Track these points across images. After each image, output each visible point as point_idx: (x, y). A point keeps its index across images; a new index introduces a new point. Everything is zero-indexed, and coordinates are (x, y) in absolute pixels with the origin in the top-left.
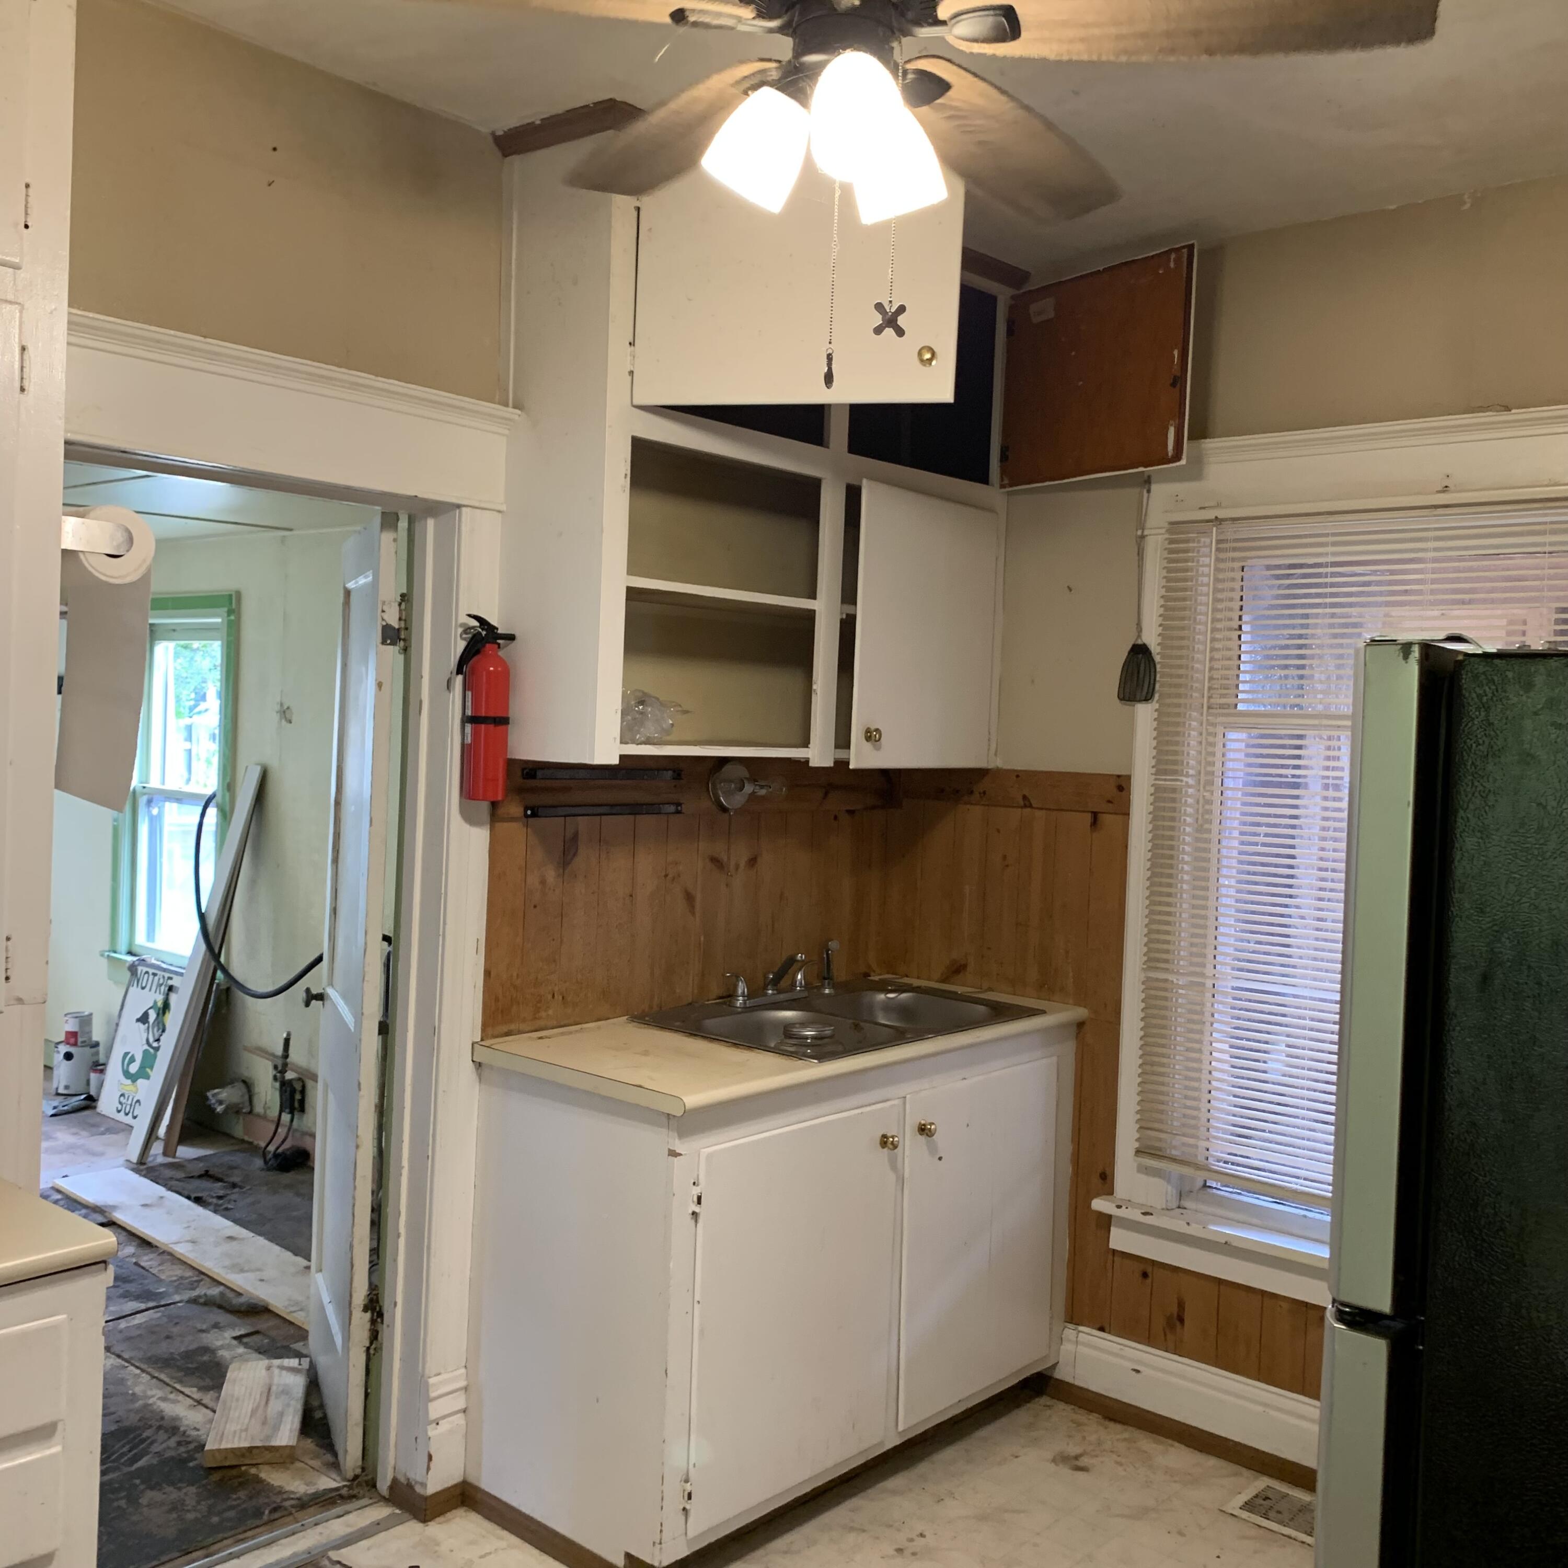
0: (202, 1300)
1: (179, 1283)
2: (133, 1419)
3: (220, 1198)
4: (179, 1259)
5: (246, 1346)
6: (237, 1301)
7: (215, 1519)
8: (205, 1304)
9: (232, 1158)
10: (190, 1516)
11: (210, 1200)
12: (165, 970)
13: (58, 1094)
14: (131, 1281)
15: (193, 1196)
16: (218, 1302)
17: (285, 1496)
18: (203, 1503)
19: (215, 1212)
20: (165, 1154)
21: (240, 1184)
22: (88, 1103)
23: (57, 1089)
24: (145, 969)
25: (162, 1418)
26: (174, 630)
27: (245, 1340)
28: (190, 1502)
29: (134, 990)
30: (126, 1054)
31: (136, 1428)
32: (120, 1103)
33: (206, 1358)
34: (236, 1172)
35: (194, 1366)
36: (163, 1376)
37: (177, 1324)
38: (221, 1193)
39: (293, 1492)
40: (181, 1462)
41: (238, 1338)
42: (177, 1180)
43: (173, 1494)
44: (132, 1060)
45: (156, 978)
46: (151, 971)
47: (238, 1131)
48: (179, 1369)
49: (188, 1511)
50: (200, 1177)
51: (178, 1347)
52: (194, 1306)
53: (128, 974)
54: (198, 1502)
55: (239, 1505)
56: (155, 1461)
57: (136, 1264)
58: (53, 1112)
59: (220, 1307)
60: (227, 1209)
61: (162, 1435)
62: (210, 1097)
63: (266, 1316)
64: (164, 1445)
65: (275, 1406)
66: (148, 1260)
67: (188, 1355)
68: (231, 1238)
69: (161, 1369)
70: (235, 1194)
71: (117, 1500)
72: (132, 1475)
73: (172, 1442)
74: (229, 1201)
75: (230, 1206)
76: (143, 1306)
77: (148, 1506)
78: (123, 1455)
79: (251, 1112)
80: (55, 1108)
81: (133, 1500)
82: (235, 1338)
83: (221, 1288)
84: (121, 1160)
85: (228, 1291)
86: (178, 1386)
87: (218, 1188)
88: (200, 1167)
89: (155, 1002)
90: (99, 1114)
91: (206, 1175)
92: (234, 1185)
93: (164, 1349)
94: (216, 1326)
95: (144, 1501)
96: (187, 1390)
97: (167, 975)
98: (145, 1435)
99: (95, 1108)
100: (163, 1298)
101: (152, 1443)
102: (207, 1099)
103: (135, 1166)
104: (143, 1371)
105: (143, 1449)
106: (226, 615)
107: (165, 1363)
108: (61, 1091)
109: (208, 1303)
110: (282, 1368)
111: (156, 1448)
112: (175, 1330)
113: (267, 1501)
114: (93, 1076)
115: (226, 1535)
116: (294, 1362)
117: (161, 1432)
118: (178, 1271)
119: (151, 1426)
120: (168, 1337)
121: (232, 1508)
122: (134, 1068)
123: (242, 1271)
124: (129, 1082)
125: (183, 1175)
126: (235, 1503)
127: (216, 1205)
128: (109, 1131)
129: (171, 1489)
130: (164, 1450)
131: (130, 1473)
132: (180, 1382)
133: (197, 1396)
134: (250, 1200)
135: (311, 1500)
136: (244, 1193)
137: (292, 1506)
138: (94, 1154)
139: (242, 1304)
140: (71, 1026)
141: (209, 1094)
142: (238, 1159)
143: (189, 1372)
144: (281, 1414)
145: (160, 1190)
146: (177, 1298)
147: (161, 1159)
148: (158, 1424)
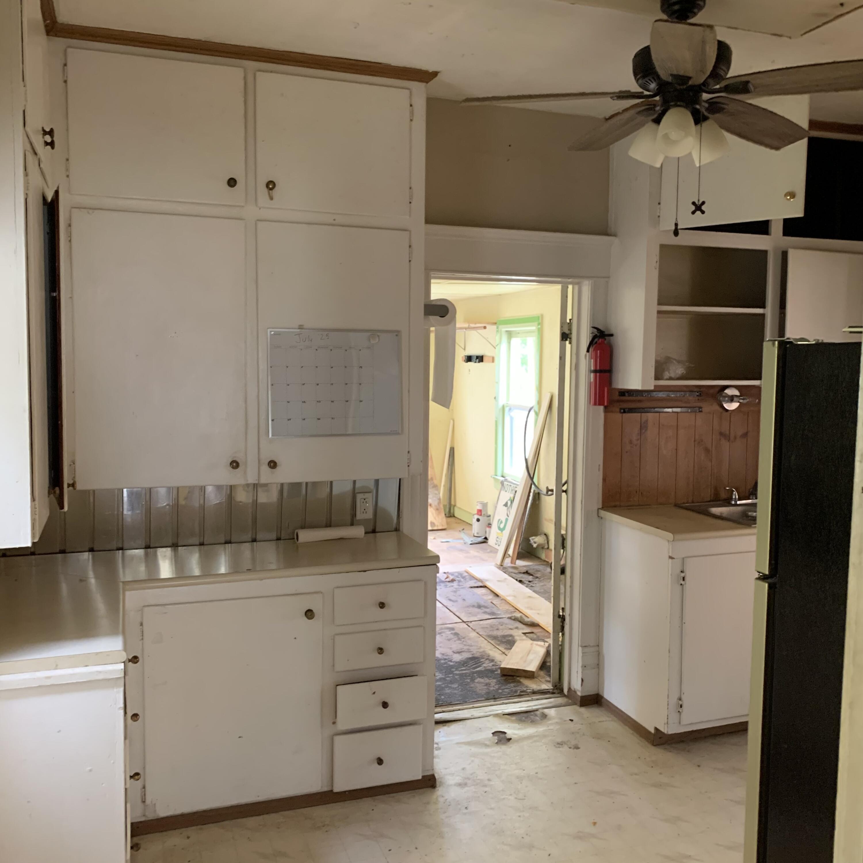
0: (513, 618)
1: (507, 612)
2: (477, 655)
3: (530, 582)
4: (508, 603)
5: (527, 636)
6: (526, 619)
7: (500, 691)
8: (514, 620)
9: (538, 567)
10: (492, 689)
11: (525, 582)
12: (514, 484)
13: (474, 536)
14: (488, 608)
15: (518, 579)
16: (519, 619)
17: (528, 688)
18: (497, 685)
19: (527, 587)
20: (512, 563)
21: (539, 577)
22: (485, 540)
23: (474, 534)
24: (507, 483)
25: (489, 656)
26: (519, 333)
27: (527, 635)
28: (493, 684)
29: (503, 492)
30: (499, 520)
31: (479, 658)
32: (497, 541)
33: (510, 638)
34: (539, 573)
35: (505, 640)
36: (492, 642)
37: (502, 625)
38: (531, 580)
39: (531, 688)
40: (492, 671)
41: (525, 634)
42: (515, 573)
43: (487, 680)
44: (501, 522)
45: (511, 487)
46: (509, 484)
47: (543, 556)
48: (499, 641)
49: (491, 687)
50: (524, 573)
51: (499, 633)
52: (509, 620)
53: (501, 485)
54: (496, 685)
55: (510, 688)
56: (483, 670)
57: (492, 602)
58: (471, 543)
59: (520, 622)
60: (532, 586)
61: (487, 662)
62: (531, 540)
63: (538, 628)
64: (487, 665)
65: (531, 657)
66: (496, 601)
67: (504, 636)
68: (530, 597)
69: (492, 640)
70: (536, 581)
71: (467, 679)
72: (474, 673)
73: (491, 664)
74: (533, 584)
75: (533, 585)
76: (490, 617)
77: (477, 683)
78: (472, 666)
79: (548, 548)
80: (472, 541)
81: (473, 680)
82: (523, 633)
83: (521, 614)
84: (494, 564)
85: (523, 616)
86: (497, 646)
87: (530, 578)
88: (525, 569)
89: (510, 498)
90: (489, 545)
91: (527, 573)
92: (537, 577)
93: (495, 633)
94: (517, 628)
95: (476, 681)
96: (500, 648)
97: (515, 486)
98: (482, 660)
99: (487, 542)
100: (498, 615)
101: (483, 663)
102: (529, 540)
103: (498, 566)
104: (486, 639)
105: (480, 665)
106: (537, 325)
107: (495, 638)
108: (476, 535)
109: (516, 619)
110: (537, 645)
111: (485, 665)
112: (501, 627)
113: (521, 688)
114: (488, 529)
115: (503, 696)
116: (542, 643)
117: (487, 660)
118: (507, 607)
119: (484, 658)
120: (497, 629)
121: (507, 689)
122: (502, 526)
123: (531, 609)
124: (500, 532)
125: (517, 572)
126: (509, 687)
127: (528, 584)
128: (491, 552)
129: (487, 679)
130: (487, 666)
131: (472, 672)
132: (499, 645)
133: (504, 651)
134: (542, 584)
135: (537, 691)
136: (541, 581)
137: (530, 692)
138: (483, 560)
139: (528, 622)
140: (479, 507)
141: (530, 538)
142: (541, 568)
143: (502, 642)
144: (532, 660)
145: (506, 576)
146: (504, 616)
147: (510, 565)
148: (487, 658)
